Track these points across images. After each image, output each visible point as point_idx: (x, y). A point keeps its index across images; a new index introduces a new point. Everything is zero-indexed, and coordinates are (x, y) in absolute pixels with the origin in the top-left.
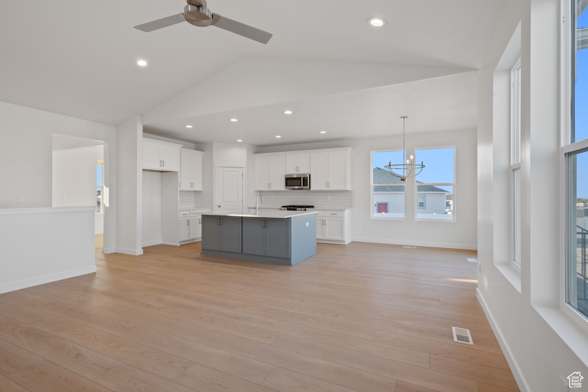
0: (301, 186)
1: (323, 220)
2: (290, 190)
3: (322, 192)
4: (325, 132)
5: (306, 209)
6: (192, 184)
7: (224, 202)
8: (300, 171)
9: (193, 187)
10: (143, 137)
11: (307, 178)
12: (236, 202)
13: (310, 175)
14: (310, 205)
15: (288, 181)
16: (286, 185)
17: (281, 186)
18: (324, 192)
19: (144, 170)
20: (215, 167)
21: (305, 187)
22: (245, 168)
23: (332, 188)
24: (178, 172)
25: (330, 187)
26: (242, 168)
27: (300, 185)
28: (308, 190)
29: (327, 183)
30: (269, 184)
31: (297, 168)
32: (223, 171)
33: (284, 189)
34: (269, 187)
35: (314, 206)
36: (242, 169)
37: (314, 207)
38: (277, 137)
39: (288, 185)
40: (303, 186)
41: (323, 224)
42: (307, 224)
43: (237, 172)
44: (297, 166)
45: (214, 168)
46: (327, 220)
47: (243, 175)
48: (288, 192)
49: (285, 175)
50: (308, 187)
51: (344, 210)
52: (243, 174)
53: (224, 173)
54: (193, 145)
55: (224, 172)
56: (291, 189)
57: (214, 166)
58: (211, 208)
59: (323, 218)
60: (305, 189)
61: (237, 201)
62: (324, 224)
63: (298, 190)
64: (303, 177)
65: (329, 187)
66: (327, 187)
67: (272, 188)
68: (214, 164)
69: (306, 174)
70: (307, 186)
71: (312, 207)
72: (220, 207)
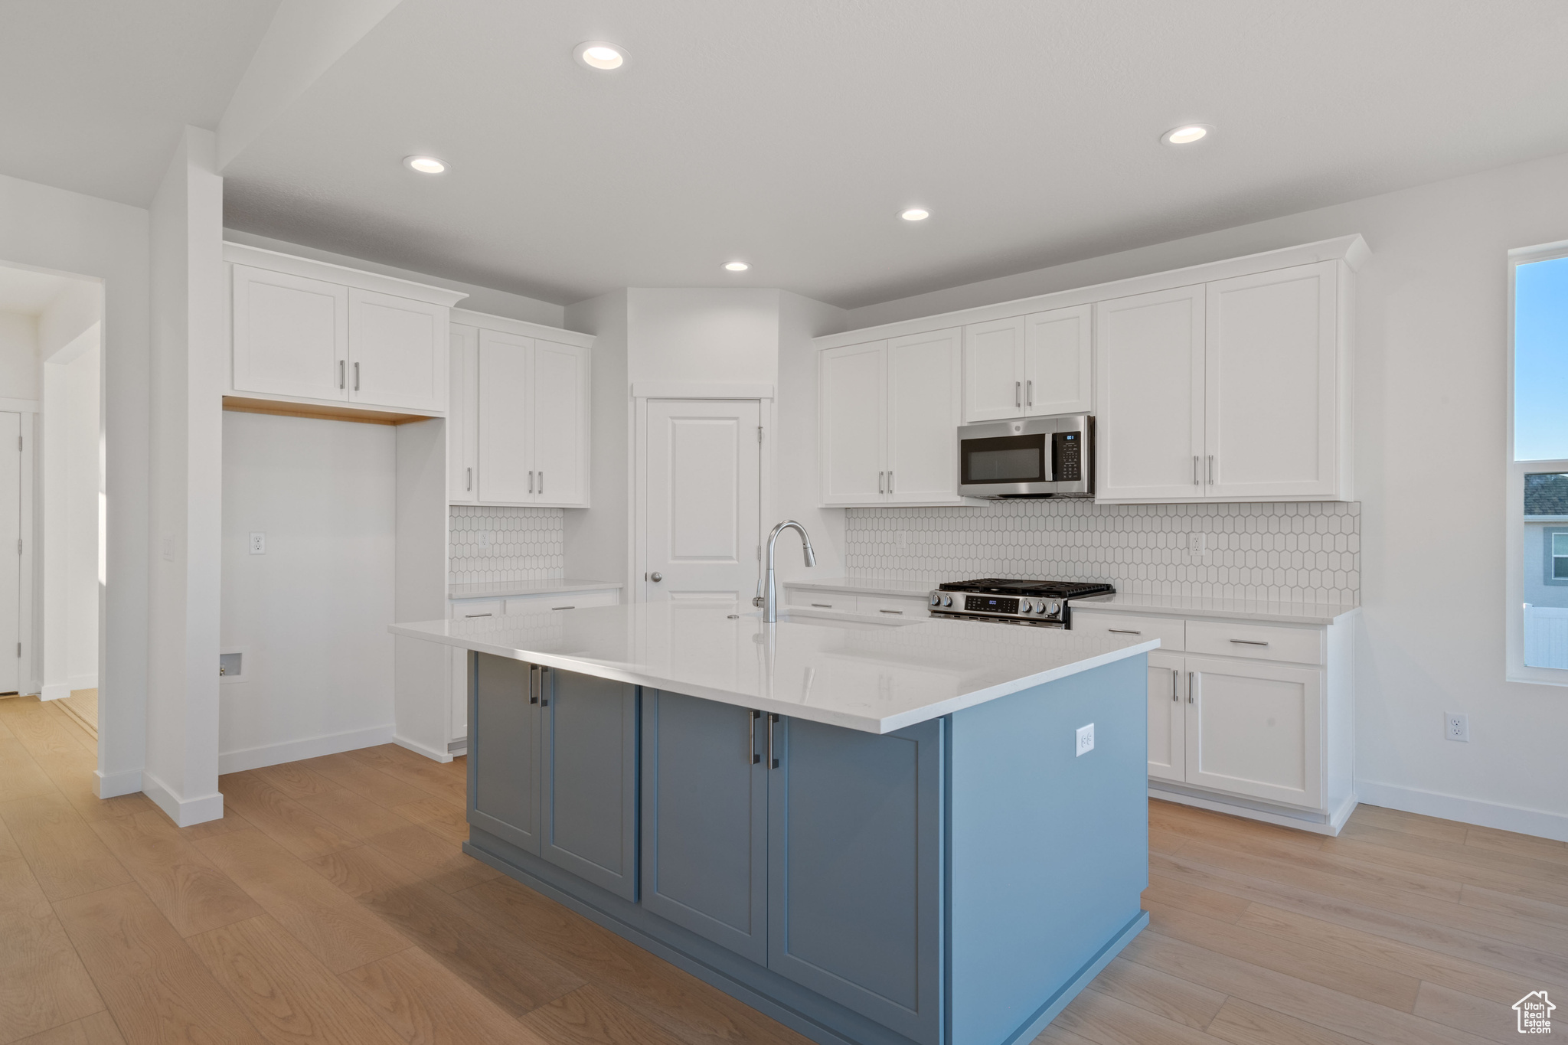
0: (1041, 478)
1: (1175, 674)
2: (987, 503)
3: (1162, 512)
5: (1072, 603)
6: (535, 480)
7: (675, 557)
8: (1035, 403)
9: (540, 492)
10: (224, 240)
11: (1077, 435)
12: (730, 558)
13: (1092, 423)
14: (1092, 581)
15: (976, 458)
16: (966, 478)
17: (939, 480)
18: (1172, 513)
19: (231, 404)
20: (639, 401)
21: (1063, 487)
22: (772, 399)
23: (1225, 487)
24: (443, 419)
25: (1218, 479)
26: (760, 400)
27: (1037, 475)
28: (1079, 504)
29: (1196, 459)
30: (885, 475)
31: (1023, 391)
32: (672, 418)
33: (955, 499)
34: (885, 489)
35: (1116, 586)
36: (757, 404)
37: (1114, 592)
39: (974, 477)
40: (1055, 479)
41: (1175, 698)
42: (1086, 738)
43: (736, 418)
44: (1021, 381)
45: (631, 405)
46: (1199, 680)
47: (760, 432)
48: (977, 512)
49: (960, 429)
50: (1083, 485)
51: (1322, 624)
52: (760, 428)
53: (674, 426)
54: (559, 310)
55: (677, 422)
56: (991, 498)
57: (632, 394)
58: (620, 585)
59: (1176, 663)
60: (1062, 497)
61: (735, 556)
62: (1181, 693)
63: (1030, 503)
64: (1054, 436)
65: (1211, 482)
66: (1196, 483)
67: (895, 492)
68: (632, 385)
69: (1068, 418)
70: (1079, 478)
71: (1104, 590)
72: (656, 580)
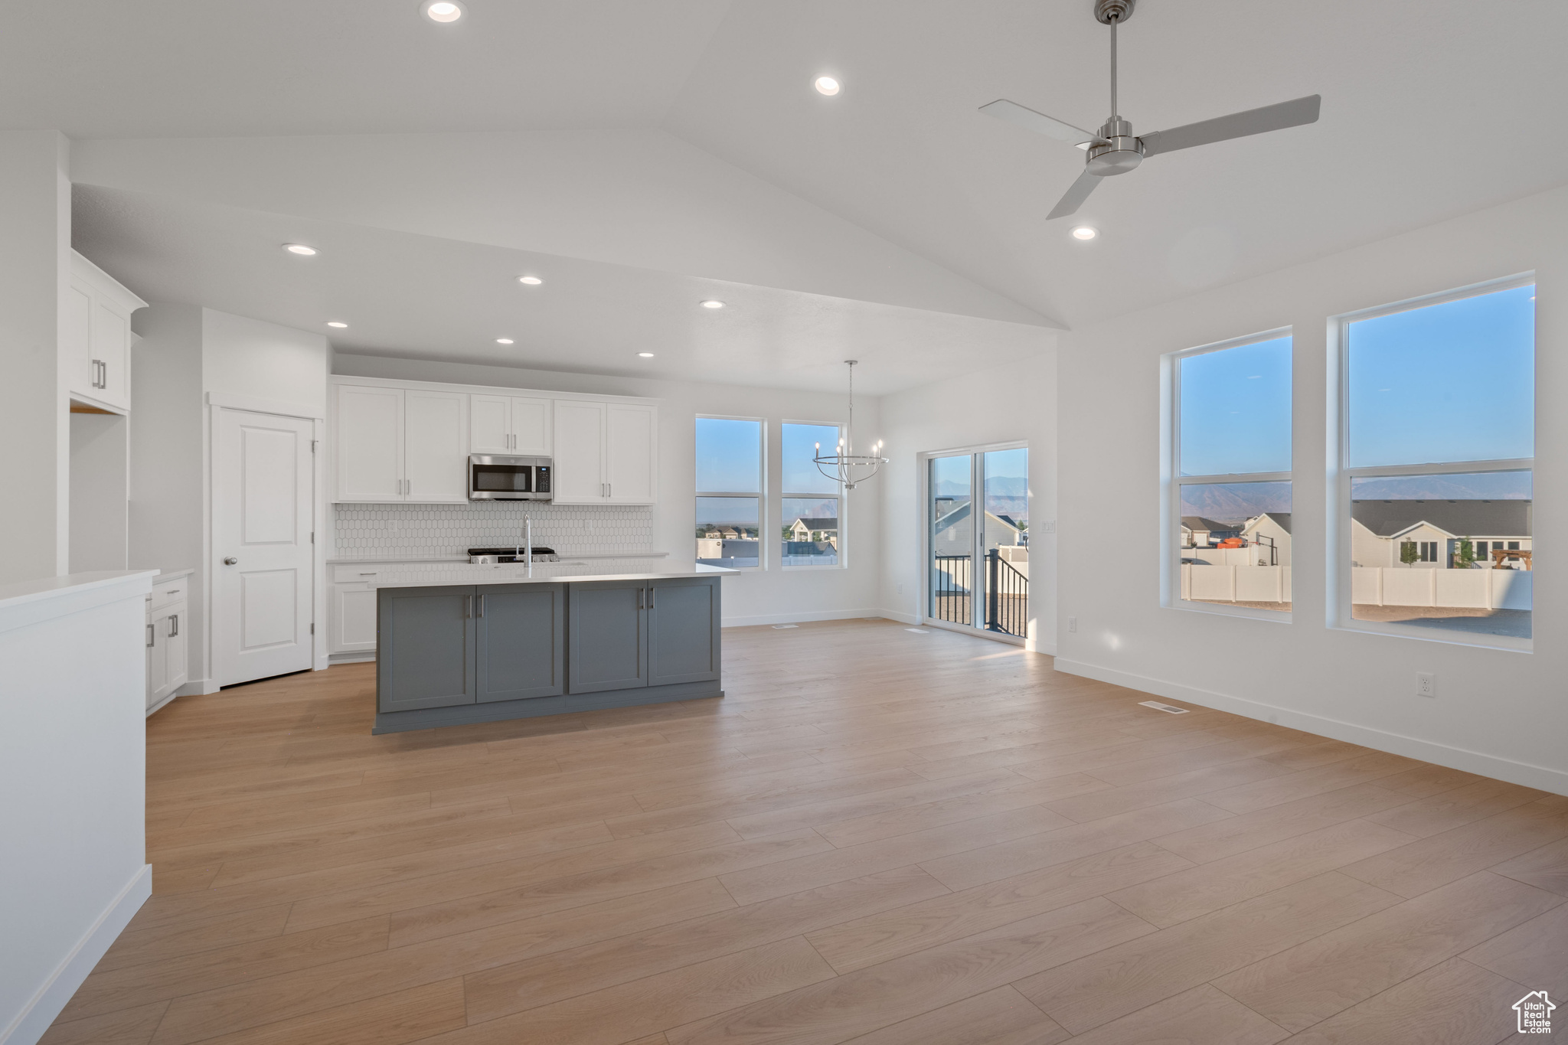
0: (528, 489)
3: (571, 510)
4: (651, 355)
7: (245, 544)
8: (519, 448)
11: (547, 468)
12: (290, 542)
15: (482, 476)
16: (471, 488)
17: (454, 488)
18: (576, 510)
20: (213, 408)
21: (541, 495)
22: (323, 421)
24: (125, 417)
26: (313, 420)
29: (603, 484)
31: (511, 440)
32: (242, 426)
34: (403, 492)
36: (310, 423)
37: (553, 551)
38: (500, 341)
39: (481, 487)
40: (538, 490)
44: (510, 434)
45: (205, 411)
47: (313, 445)
49: (468, 458)
52: (313, 440)
53: (243, 433)
55: (246, 429)
57: (207, 401)
58: (192, 571)
61: (293, 541)
64: (534, 467)
65: (609, 496)
67: (414, 494)
68: (208, 394)
69: (541, 458)
70: (549, 491)
72: (227, 562)
